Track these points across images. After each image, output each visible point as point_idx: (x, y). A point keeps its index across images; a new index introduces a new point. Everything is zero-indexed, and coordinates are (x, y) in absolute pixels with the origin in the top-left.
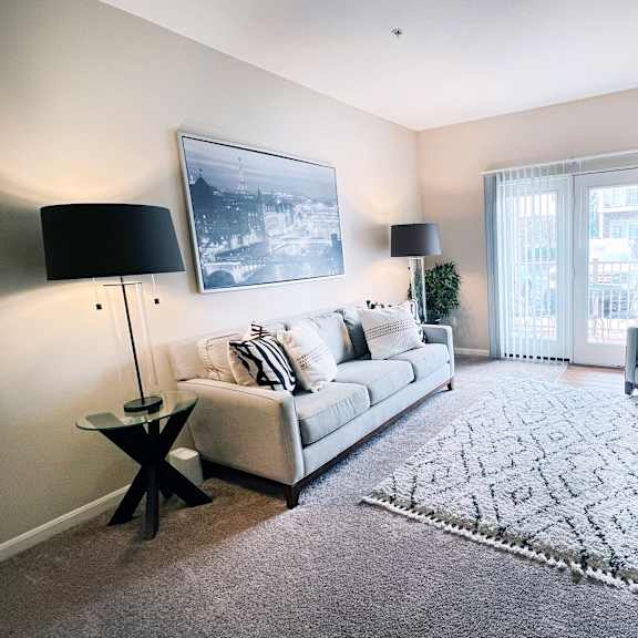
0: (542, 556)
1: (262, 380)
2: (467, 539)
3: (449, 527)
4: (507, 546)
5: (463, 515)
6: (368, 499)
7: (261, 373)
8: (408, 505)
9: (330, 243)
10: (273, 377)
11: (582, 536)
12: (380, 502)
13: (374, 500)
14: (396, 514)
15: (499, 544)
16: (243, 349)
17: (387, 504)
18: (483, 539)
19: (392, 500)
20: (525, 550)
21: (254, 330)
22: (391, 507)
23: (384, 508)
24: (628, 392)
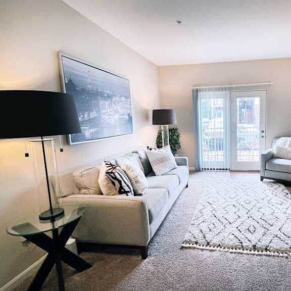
0: (276, 254)
1: (121, 191)
2: (242, 253)
3: (231, 250)
4: (260, 253)
5: (234, 243)
6: (184, 245)
7: (121, 187)
8: (206, 244)
9: (127, 117)
10: (127, 189)
11: (286, 242)
12: (191, 245)
13: (188, 245)
14: (202, 250)
15: (256, 252)
16: (112, 175)
17: (195, 245)
18: (248, 252)
19: (196, 243)
20: (268, 253)
21: (106, 164)
22: (198, 246)
23: (195, 248)
24: (262, 180)
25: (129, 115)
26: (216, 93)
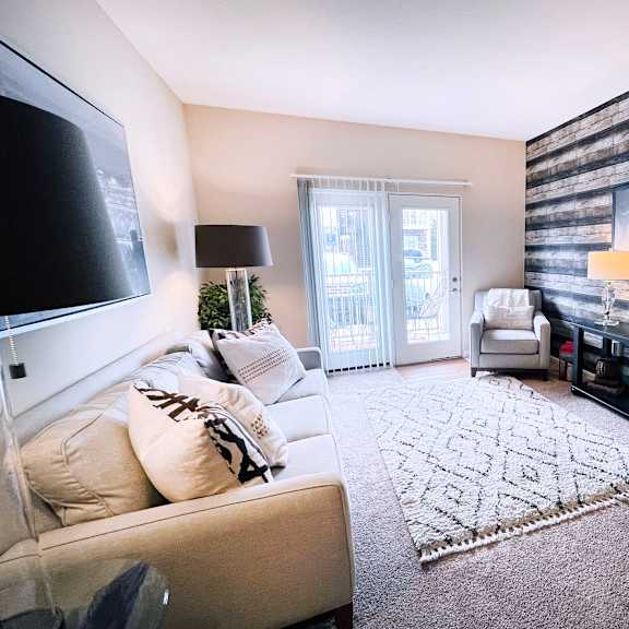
0: (598, 505)
2: (548, 527)
3: (526, 529)
4: (575, 513)
5: (523, 512)
6: (425, 557)
8: (470, 534)
9: (131, 244)
11: (599, 478)
12: (441, 551)
13: (435, 555)
14: (471, 551)
15: (568, 515)
17: (449, 549)
18: (555, 519)
19: (449, 542)
20: (586, 508)
22: (456, 548)
23: (453, 554)
24: (474, 375)
25: (134, 236)
26: (350, 193)
